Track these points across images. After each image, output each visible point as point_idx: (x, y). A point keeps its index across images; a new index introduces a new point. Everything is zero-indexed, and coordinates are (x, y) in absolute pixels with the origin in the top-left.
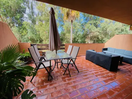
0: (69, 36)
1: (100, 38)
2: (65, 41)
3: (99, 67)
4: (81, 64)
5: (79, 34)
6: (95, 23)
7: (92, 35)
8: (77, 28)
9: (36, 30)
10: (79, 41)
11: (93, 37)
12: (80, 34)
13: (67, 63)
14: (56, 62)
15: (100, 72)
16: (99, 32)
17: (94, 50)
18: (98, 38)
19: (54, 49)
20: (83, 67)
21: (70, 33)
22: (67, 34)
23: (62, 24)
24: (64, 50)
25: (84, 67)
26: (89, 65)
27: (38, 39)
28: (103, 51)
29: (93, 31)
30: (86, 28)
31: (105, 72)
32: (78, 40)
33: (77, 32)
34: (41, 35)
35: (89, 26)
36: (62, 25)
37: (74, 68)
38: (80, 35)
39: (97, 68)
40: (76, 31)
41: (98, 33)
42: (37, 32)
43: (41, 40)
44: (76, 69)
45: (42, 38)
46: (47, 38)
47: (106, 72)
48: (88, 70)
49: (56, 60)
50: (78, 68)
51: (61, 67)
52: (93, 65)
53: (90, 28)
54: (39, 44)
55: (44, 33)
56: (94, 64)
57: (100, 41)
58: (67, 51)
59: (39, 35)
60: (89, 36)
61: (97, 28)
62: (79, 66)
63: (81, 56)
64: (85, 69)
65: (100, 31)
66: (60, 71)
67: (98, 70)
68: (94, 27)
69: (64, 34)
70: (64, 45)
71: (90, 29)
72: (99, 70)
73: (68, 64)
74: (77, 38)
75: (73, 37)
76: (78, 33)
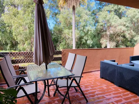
0: (70, 34)
1: (128, 36)
2: (63, 43)
3: (124, 90)
4: (91, 87)
5: (88, 30)
6: (116, 10)
7: (112, 32)
8: (83, 19)
9: (5, 24)
10: (88, 42)
11: (114, 35)
12: (90, 29)
13: (66, 85)
14: (47, 84)
15: (124, 99)
16: (124, 25)
17: (114, 61)
18: (124, 37)
19: (43, 62)
20: (95, 92)
21: (71, 29)
22: (66, 31)
23: (56, 11)
24: (60, 62)
25: (97, 93)
26: (105, 88)
27: (8, 42)
28: (132, 62)
29: (113, 23)
30: (100, 19)
31: (132, 99)
32: (86, 41)
33: (84, 26)
34: (14, 34)
35: (106, 16)
36: (56, 14)
37: (79, 94)
38: (90, 32)
39: (120, 93)
40: (83, 24)
41: (124, 28)
42: (7, 28)
43: (14, 43)
44: (83, 96)
45: (16, 39)
46: (26, 39)
47: (136, 99)
48: (103, 97)
49: (46, 81)
50: (87, 94)
51: (54, 95)
52: (113, 87)
53: (107, 18)
54: (14, 53)
55: (21, 28)
56: (115, 86)
57: (129, 41)
58: (65, 64)
59: (11, 33)
60: (108, 33)
61: (120, 18)
62: (88, 90)
63: (93, 73)
64: (99, 96)
65: (127, 24)
66: (54, 101)
67: (122, 97)
68: (116, 17)
69: (60, 31)
70: (60, 53)
71: (108, 21)
72: (124, 95)
73: (67, 87)
74: (86, 38)
75: (77, 36)
76: (87, 28)
